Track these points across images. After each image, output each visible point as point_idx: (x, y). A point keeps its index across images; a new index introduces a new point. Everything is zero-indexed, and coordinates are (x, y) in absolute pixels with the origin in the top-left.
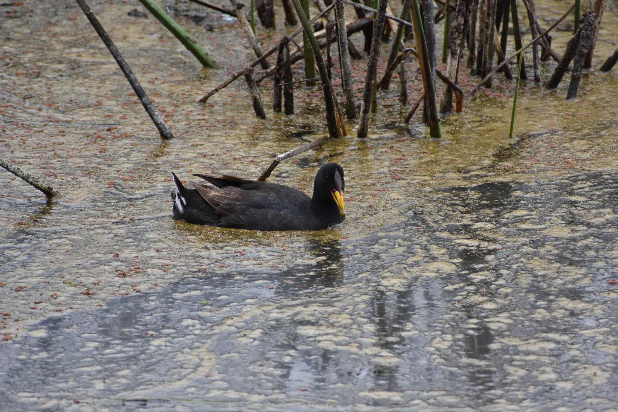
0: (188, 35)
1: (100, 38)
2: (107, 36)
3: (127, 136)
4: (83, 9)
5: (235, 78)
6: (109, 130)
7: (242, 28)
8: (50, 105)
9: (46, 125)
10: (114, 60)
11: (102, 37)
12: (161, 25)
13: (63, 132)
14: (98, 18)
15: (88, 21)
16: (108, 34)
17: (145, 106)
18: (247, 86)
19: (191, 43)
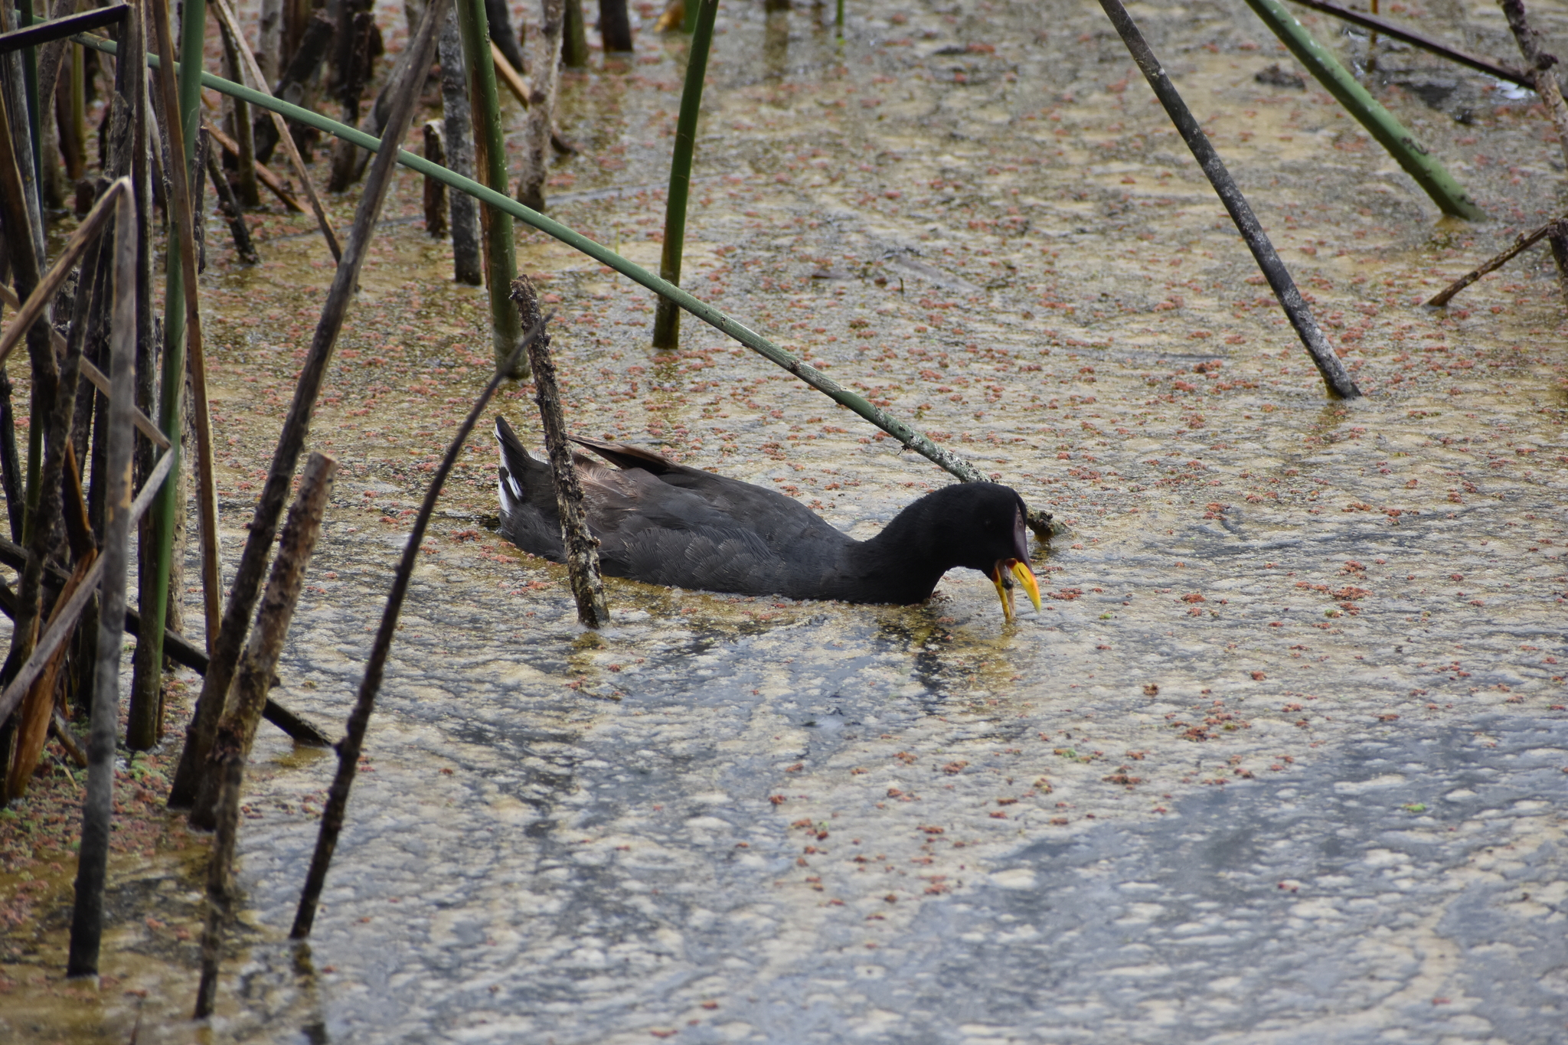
0: (1407, 133)
1: (1181, 139)
2: (1200, 134)
3: (1250, 387)
4: (1142, 67)
5: (1524, 245)
6: (1201, 370)
7: (1547, 117)
8: (1053, 306)
9: (1047, 353)
10: (1215, 194)
11: (1186, 138)
12: (1340, 108)
13: (1091, 371)
14: (1178, 87)
15: (1153, 95)
16: (1203, 128)
17: (1290, 313)
18: (1555, 267)
19: (1414, 153)
